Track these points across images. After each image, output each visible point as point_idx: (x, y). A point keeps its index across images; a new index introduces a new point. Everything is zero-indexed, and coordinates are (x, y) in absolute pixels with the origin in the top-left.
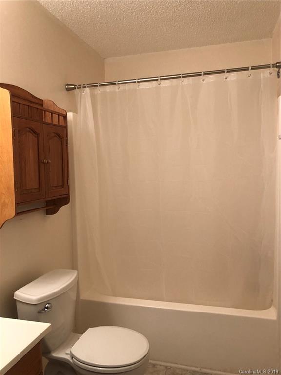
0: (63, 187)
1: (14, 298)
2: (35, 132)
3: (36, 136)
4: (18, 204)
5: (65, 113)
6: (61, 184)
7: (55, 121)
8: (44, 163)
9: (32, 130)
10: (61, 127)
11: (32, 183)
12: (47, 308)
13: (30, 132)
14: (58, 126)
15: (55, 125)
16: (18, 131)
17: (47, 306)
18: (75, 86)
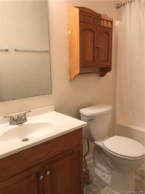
0: (108, 62)
1: (80, 112)
2: (92, 31)
3: (93, 33)
4: (81, 67)
5: (112, 20)
6: (106, 60)
7: (105, 25)
8: (97, 48)
9: (91, 30)
10: (109, 28)
11: (89, 57)
12: (93, 119)
13: (90, 31)
14: (107, 27)
15: (105, 27)
16: (83, 30)
17: (93, 118)
18: (121, 4)
